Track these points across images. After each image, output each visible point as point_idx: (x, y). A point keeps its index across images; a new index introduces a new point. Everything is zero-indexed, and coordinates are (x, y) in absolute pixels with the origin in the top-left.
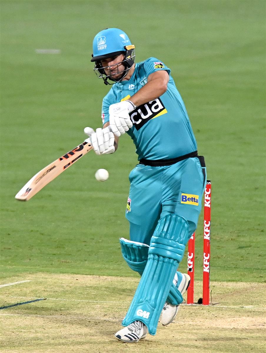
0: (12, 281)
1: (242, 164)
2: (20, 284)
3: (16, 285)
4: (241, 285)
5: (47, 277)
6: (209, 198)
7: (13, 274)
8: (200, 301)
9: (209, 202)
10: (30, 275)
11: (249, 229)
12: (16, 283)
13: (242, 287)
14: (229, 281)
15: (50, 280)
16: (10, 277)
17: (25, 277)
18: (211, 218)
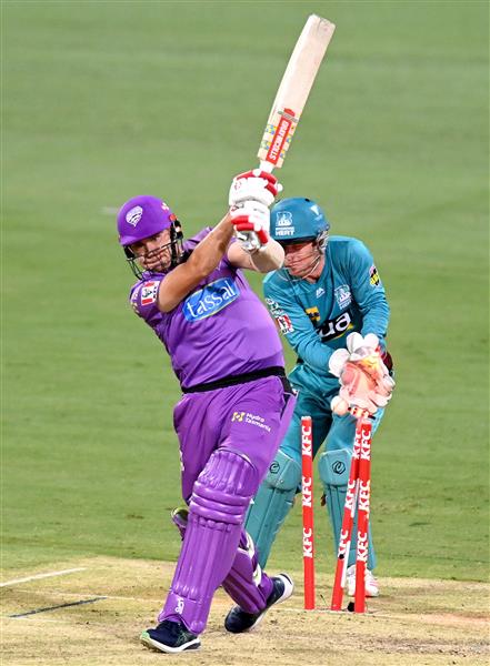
0: (57, 569)
1: (419, 395)
2: (71, 573)
3: (64, 576)
4: (415, 583)
5: (111, 563)
6: (368, 446)
7: (58, 558)
8: (351, 607)
9: (368, 452)
10: (87, 560)
11: (430, 496)
12: (65, 572)
13: (417, 586)
14: (397, 576)
15: (115, 568)
16: (55, 562)
17: (77, 563)
18: (371, 476)
